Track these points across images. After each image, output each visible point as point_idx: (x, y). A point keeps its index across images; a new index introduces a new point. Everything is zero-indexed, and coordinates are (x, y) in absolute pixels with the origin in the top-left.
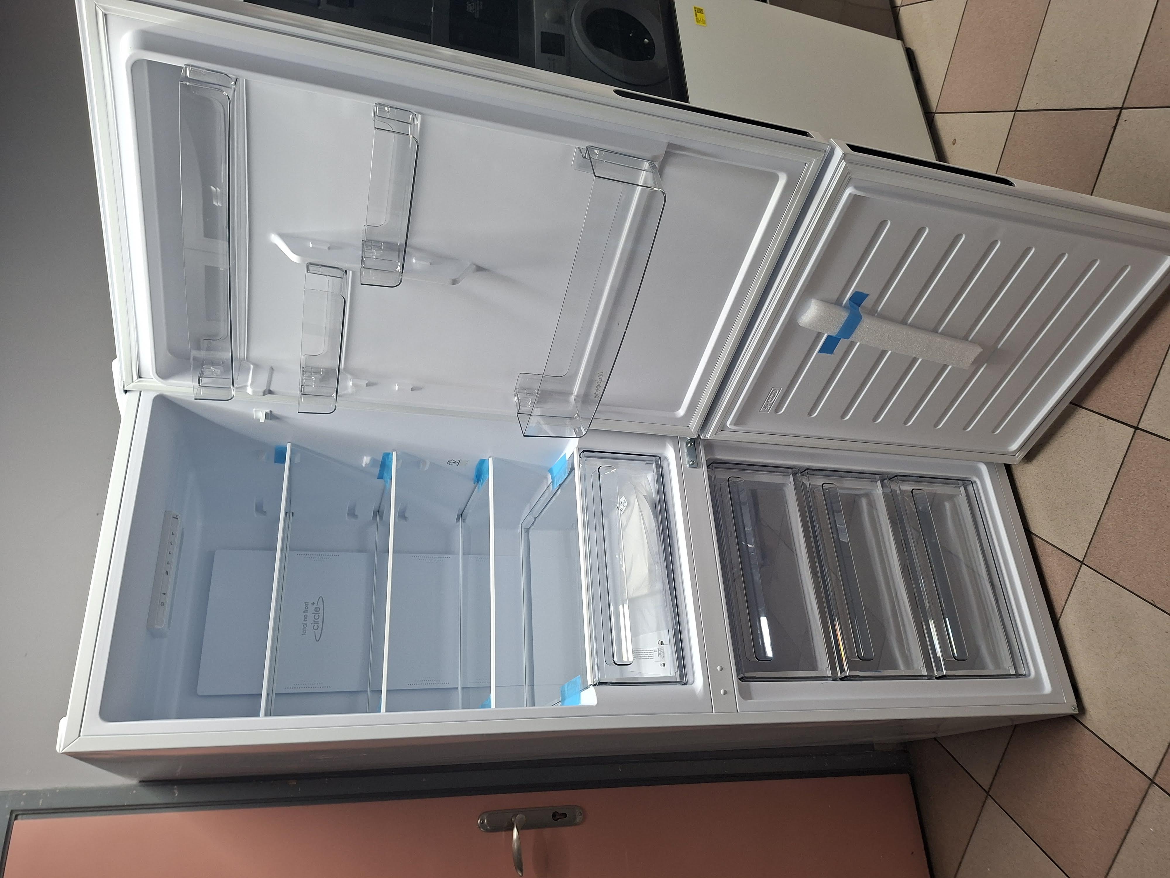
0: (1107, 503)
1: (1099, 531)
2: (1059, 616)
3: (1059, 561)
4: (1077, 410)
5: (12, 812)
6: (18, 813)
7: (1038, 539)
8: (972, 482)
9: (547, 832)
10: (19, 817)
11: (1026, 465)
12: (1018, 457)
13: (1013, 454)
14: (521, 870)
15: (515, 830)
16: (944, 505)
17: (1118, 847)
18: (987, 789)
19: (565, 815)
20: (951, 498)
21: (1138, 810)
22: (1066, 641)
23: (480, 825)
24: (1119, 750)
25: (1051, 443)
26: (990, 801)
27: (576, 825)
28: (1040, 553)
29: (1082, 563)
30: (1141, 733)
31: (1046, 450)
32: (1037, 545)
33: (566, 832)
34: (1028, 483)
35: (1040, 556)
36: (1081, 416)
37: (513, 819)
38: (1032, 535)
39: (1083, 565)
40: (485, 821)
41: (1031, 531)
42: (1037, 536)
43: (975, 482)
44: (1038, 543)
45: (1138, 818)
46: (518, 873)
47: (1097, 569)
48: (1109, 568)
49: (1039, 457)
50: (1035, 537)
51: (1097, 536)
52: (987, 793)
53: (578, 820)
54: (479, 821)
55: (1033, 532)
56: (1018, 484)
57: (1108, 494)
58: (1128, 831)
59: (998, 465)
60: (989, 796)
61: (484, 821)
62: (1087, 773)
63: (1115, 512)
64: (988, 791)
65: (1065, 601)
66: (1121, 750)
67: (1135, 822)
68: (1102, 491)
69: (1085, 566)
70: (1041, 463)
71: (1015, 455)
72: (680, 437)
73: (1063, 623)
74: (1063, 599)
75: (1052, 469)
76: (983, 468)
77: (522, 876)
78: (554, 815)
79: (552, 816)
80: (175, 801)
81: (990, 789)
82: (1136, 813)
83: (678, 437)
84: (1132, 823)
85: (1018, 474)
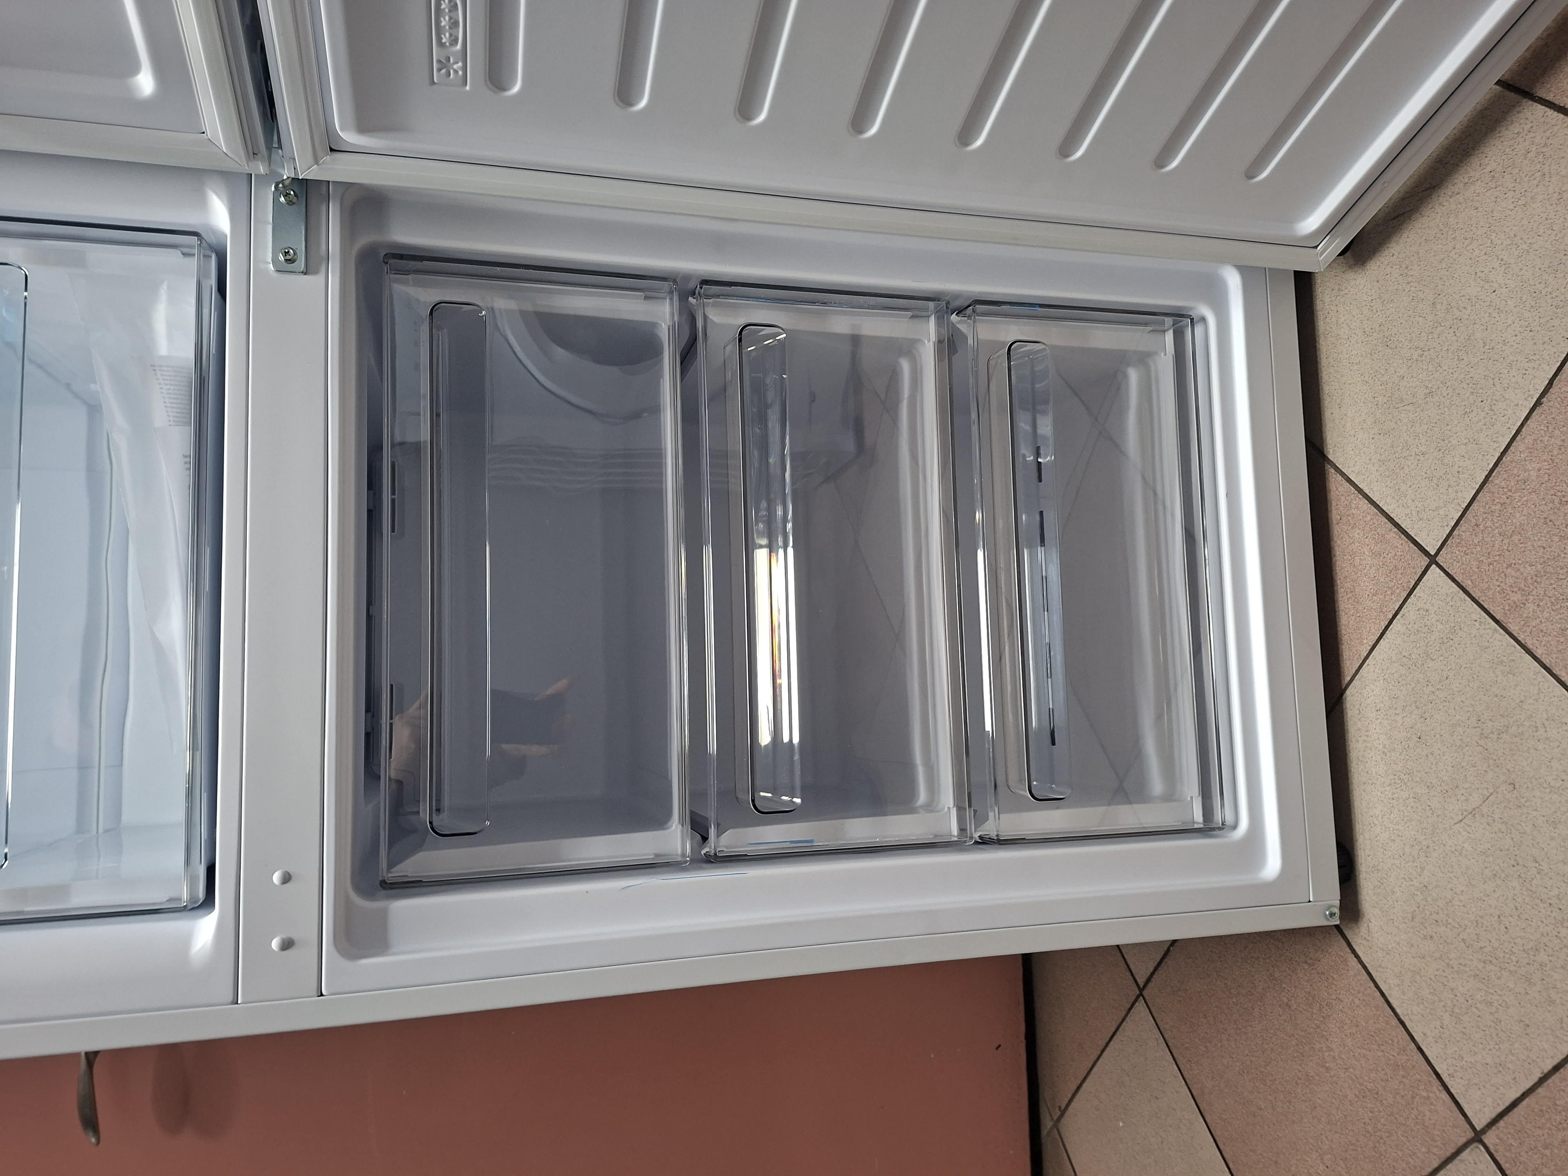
0: (1538, 403)
1: (1496, 482)
2: (1348, 679)
3: (1376, 544)
4: (1518, 109)
7: (1340, 478)
8: (1192, 320)
11: (1351, 275)
12: (1322, 254)
13: (1311, 243)
16: (1125, 376)
20: (1143, 359)
22: (1350, 743)
24: (1415, 1033)
25: (1423, 213)
28: (1335, 515)
29: (1433, 560)
30: (1479, 1019)
31: (1405, 235)
32: (1332, 493)
34: (1344, 325)
35: (1334, 522)
36: (1527, 127)
38: (1328, 467)
39: (1434, 566)
41: (1325, 453)
42: (1337, 469)
43: (1203, 319)
44: (1337, 488)
47: (1467, 584)
48: (1498, 589)
49: (1386, 252)
50: (1333, 471)
51: (1488, 495)
52: (1139, 990)
55: (1331, 457)
56: (1322, 325)
57: (1550, 377)
59: (1275, 273)
60: (1141, 997)
62: (1334, 1046)
63: (1557, 432)
64: (1141, 987)
65: (1369, 648)
66: (1422, 1035)
68: (1531, 365)
70: (1388, 270)
71: (1316, 247)
72: (256, 175)
73: (1353, 698)
74: (1365, 641)
75: (1413, 289)
76: (1233, 281)
83: (251, 174)
85: (1327, 299)
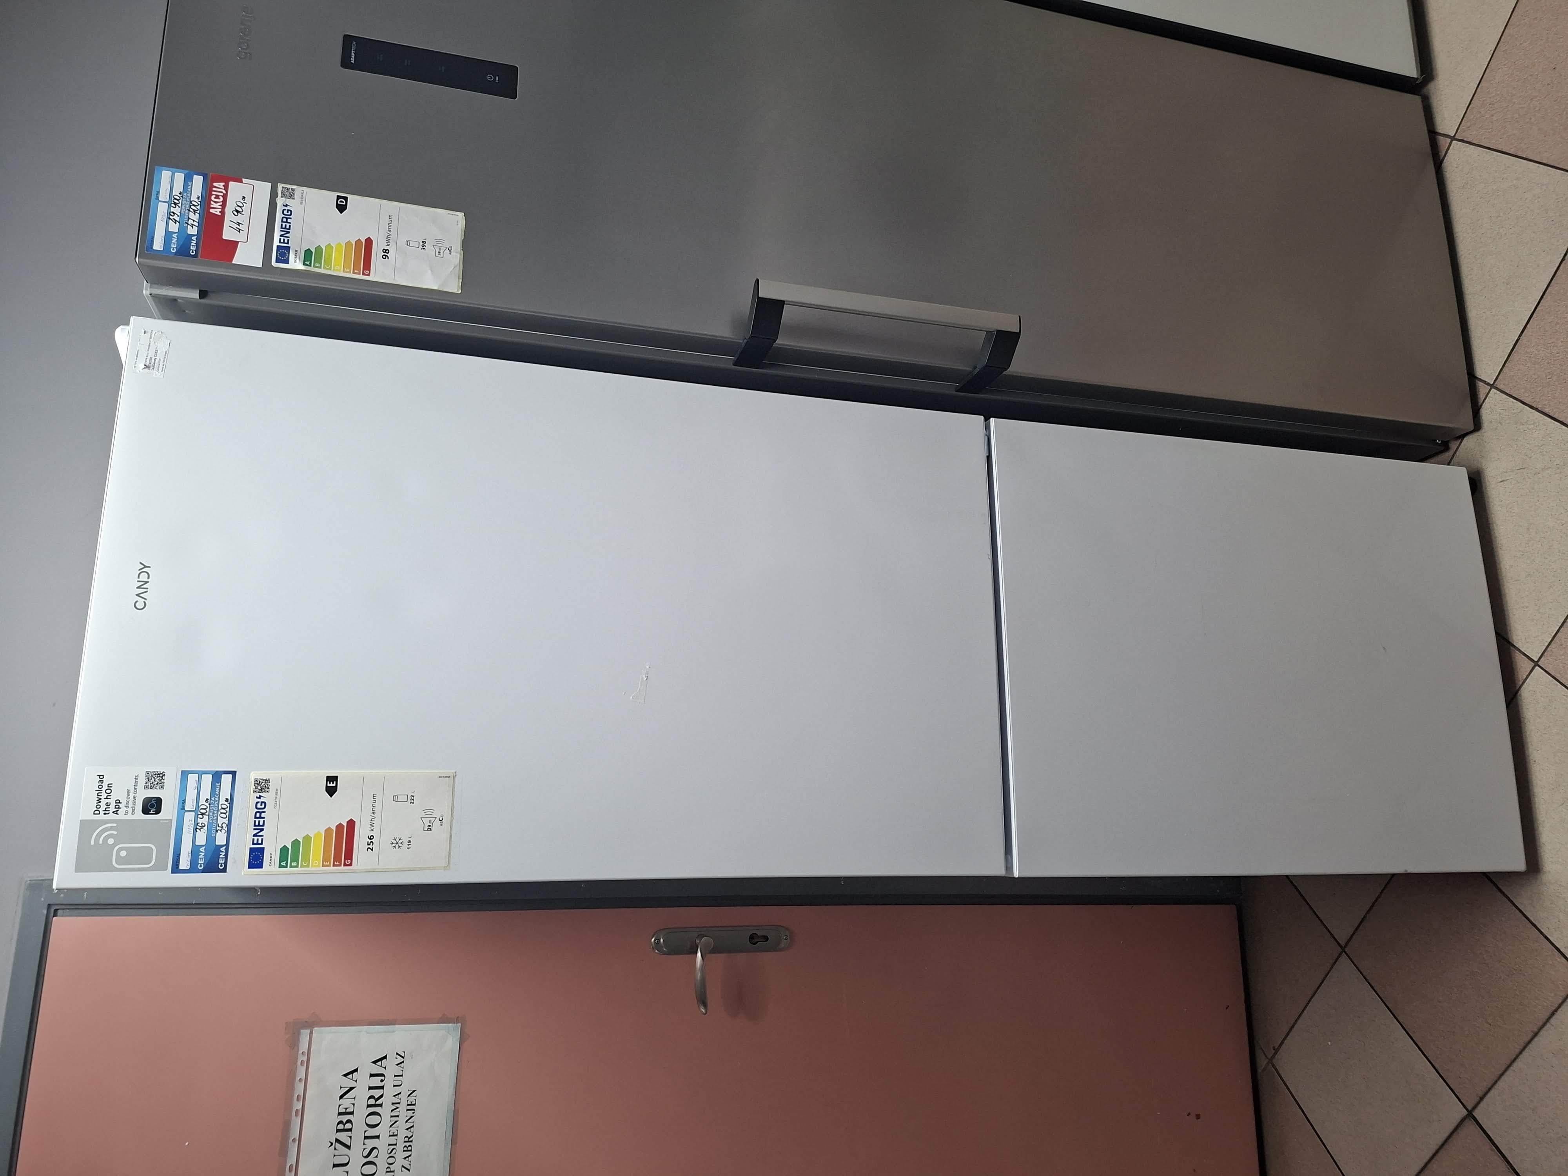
5: (49, 906)
6: (57, 907)
9: (742, 958)
10: (59, 912)
14: (705, 1006)
15: (699, 954)
17: (1518, 1051)
18: (1343, 943)
19: (766, 938)
21: (1556, 1011)
23: (653, 945)
24: (1543, 929)
26: (1344, 958)
27: (781, 950)
29: (1536, 664)
33: (766, 958)
37: (698, 941)
39: (1537, 667)
40: (662, 940)
45: (1553, 1021)
46: (700, 1009)
52: (1342, 949)
53: (782, 945)
54: (653, 939)
58: (1536, 1034)
60: (1344, 953)
61: (660, 940)
62: (1490, 950)
64: (1343, 946)
67: (1548, 1025)
69: (1540, 669)
77: (706, 1013)
78: (752, 937)
79: (750, 938)
80: (258, 900)
81: (1346, 945)
82: (1553, 1014)
84: (1544, 1025)
